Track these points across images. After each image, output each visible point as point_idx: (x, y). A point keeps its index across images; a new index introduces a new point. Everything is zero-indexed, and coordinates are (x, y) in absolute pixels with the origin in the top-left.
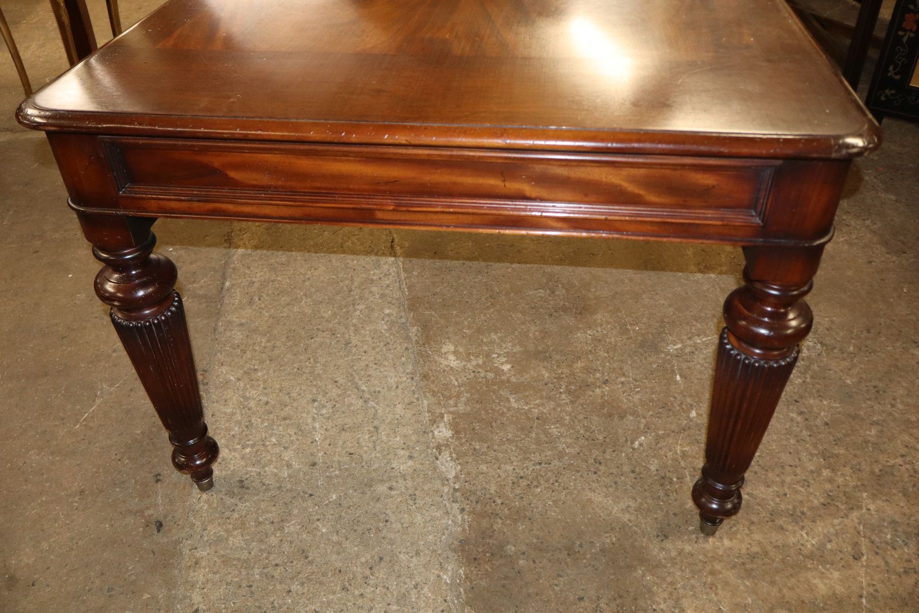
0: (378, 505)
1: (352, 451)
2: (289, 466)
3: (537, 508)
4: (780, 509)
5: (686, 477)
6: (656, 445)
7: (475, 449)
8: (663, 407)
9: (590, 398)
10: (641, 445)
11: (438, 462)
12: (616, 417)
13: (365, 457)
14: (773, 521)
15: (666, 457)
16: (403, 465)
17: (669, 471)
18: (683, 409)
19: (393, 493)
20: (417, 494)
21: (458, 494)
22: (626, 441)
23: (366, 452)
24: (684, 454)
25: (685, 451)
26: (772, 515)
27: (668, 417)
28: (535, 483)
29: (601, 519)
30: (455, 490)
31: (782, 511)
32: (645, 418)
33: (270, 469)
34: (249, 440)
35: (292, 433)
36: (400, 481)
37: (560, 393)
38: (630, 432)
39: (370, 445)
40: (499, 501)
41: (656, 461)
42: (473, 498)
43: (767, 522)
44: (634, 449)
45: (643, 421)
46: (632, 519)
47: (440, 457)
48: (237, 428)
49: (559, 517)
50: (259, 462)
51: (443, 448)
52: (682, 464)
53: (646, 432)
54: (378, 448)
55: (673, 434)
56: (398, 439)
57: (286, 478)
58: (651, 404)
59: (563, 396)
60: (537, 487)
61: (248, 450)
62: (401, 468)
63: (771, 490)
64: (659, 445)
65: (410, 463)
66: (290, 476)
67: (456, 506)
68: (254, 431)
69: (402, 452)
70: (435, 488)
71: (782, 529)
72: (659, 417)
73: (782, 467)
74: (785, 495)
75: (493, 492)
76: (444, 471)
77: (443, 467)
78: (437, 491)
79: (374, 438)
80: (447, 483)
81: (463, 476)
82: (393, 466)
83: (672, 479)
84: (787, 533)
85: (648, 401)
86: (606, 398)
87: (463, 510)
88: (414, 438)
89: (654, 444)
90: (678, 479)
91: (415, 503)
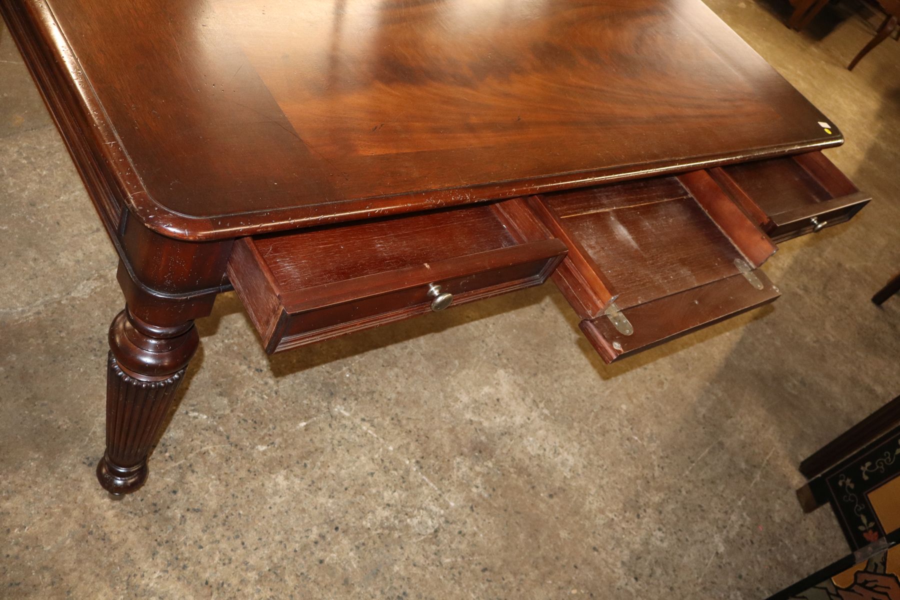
0: (12, 258)
1: (62, 223)
2: (23, 190)
3: (71, 362)
4: (179, 547)
5: (176, 462)
6: (203, 429)
7: (114, 301)
8: (255, 422)
9: (231, 365)
10: (195, 418)
11: (85, 282)
12: (219, 390)
13: (60, 233)
14: (159, 544)
15: (192, 440)
16: (65, 259)
17: (175, 447)
18: (263, 438)
19: (31, 263)
20: (39, 278)
21: (55, 305)
22: (193, 405)
23: (66, 232)
24: (204, 453)
25: (209, 453)
26: (167, 542)
27: (245, 429)
28: (99, 353)
29: (84, 411)
30: (59, 303)
31: (178, 549)
32: (232, 411)
33: (11, 181)
34: (35, 158)
35: (59, 181)
36: (47, 263)
37: (223, 341)
38: (206, 405)
39: (76, 232)
40: (63, 334)
41: (182, 434)
42: (55, 316)
43: (156, 540)
44: (187, 413)
45: (228, 412)
46: (98, 434)
47: (91, 281)
48: (44, 147)
49: (69, 381)
50: (15, 171)
51: (102, 280)
52: (190, 456)
53: (214, 418)
54: (76, 238)
55: (225, 438)
56: (93, 247)
57: (7, 192)
58: (253, 412)
59: (220, 344)
60: (96, 355)
61: (24, 161)
62: (62, 260)
63: (201, 534)
64: (203, 432)
65: (71, 264)
66: (10, 195)
67: (42, 308)
68: (47, 158)
69: (80, 255)
70: (53, 288)
71: (154, 554)
72: (239, 422)
73: (237, 537)
74: (201, 547)
75: (71, 327)
76: (78, 288)
77: (82, 287)
78: (50, 289)
79: (85, 232)
80: (64, 294)
81: (78, 302)
82: (62, 254)
83: (166, 452)
84: (151, 560)
85: (255, 409)
86: (238, 376)
87: (39, 313)
88: (101, 257)
89: (203, 427)
90: (170, 457)
91: (27, 280)
